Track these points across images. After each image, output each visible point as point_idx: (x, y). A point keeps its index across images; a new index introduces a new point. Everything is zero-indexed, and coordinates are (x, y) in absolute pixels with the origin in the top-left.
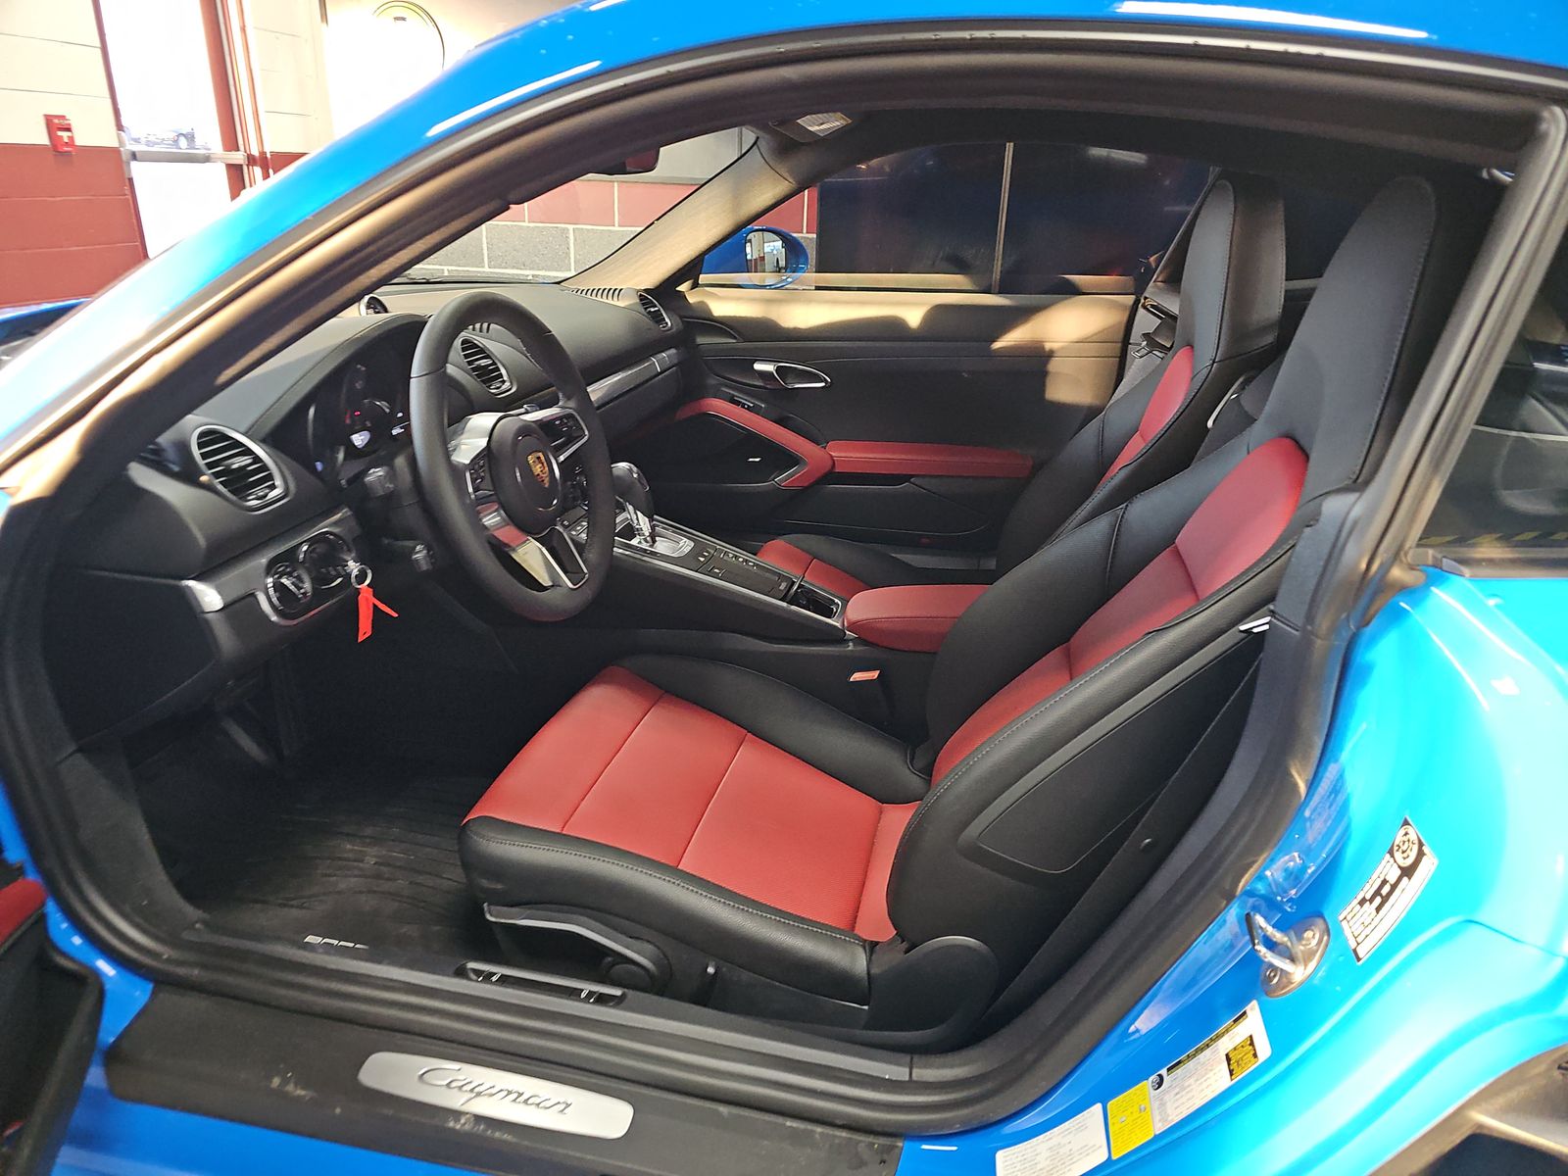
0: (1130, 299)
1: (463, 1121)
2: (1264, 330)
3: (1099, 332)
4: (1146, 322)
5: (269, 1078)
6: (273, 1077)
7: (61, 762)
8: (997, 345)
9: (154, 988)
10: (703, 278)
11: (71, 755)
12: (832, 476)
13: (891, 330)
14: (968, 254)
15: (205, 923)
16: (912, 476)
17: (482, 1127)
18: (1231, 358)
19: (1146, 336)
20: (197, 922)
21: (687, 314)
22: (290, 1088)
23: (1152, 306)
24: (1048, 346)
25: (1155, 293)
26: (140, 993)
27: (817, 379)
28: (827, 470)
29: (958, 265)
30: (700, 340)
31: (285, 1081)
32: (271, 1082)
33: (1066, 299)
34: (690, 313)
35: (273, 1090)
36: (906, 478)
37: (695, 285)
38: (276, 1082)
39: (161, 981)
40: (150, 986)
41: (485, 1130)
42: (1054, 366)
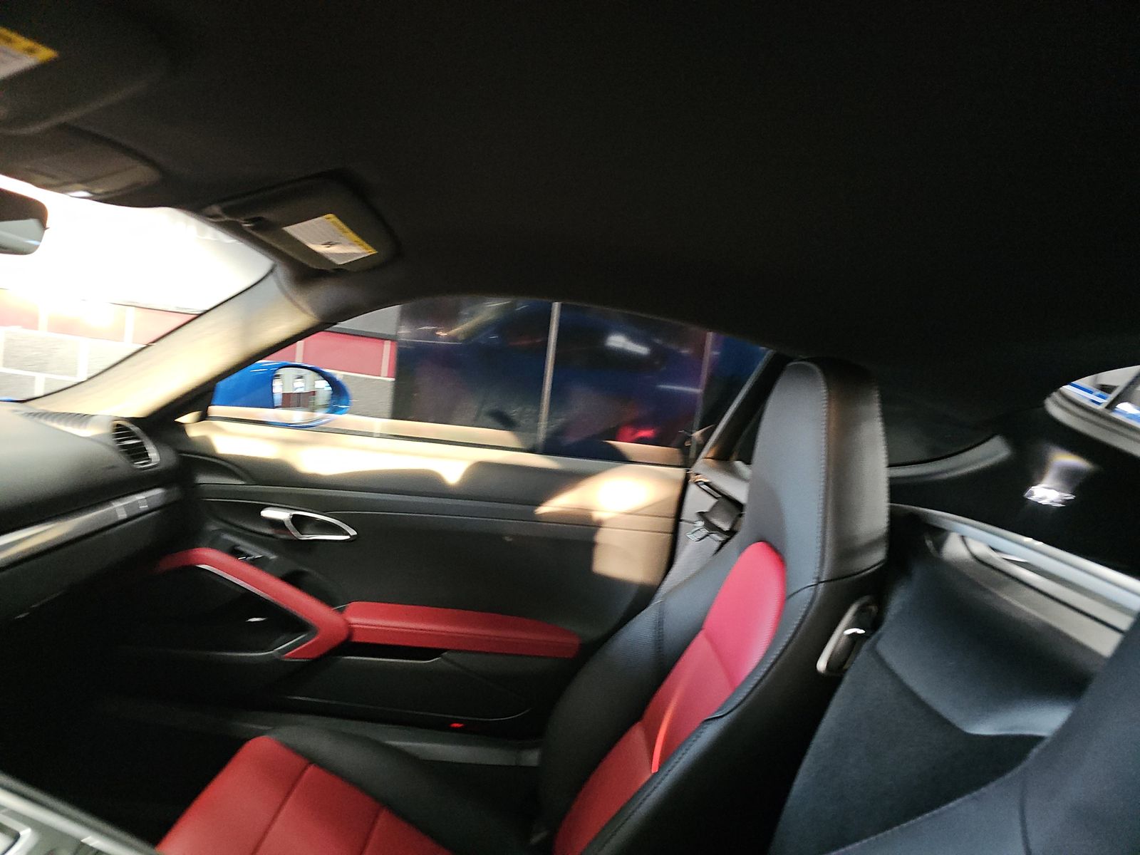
0: (679, 473)
2: (872, 545)
3: (650, 506)
4: (699, 501)
8: (543, 510)
10: (215, 410)
12: (349, 645)
13: (427, 485)
14: (514, 412)
16: (445, 650)
18: (839, 578)
19: (702, 515)
21: (184, 449)
23: (706, 484)
24: (597, 515)
25: (705, 469)
27: (340, 531)
28: (342, 639)
29: (504, 422)
30: (203, 479)
33: (617, 466)
34: (188, 448)
36: (436, 652)
37: (204, 417)
42: (602, 537)
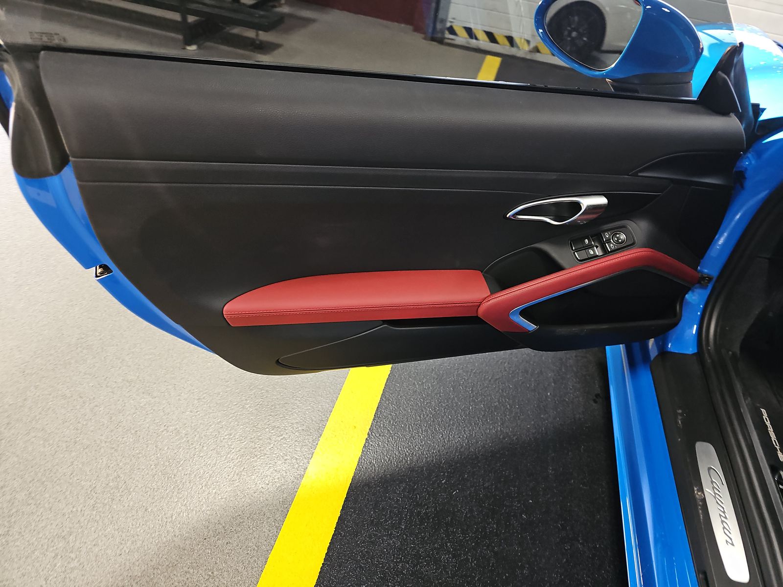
1: (699, 493)
5: (680, 408)
6: (681, 409)
7: (760, 257)
9: (696, 353)
11: (765, 258)
15: (734, 354)
17: (701, 503)
20: (731, 351)
22: (680, 417)
26: (691, 349)
31: (682, 414)
32: (678, 410)
35: (676, 411)
38: (680, 411)
39: (699, 354)
40: (696, 351)
41: (700, 505)
